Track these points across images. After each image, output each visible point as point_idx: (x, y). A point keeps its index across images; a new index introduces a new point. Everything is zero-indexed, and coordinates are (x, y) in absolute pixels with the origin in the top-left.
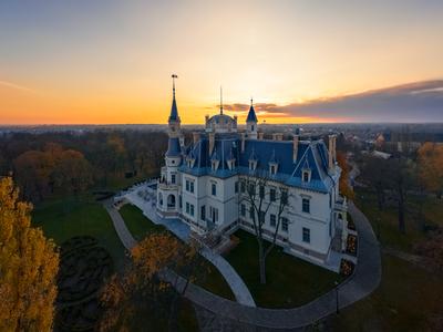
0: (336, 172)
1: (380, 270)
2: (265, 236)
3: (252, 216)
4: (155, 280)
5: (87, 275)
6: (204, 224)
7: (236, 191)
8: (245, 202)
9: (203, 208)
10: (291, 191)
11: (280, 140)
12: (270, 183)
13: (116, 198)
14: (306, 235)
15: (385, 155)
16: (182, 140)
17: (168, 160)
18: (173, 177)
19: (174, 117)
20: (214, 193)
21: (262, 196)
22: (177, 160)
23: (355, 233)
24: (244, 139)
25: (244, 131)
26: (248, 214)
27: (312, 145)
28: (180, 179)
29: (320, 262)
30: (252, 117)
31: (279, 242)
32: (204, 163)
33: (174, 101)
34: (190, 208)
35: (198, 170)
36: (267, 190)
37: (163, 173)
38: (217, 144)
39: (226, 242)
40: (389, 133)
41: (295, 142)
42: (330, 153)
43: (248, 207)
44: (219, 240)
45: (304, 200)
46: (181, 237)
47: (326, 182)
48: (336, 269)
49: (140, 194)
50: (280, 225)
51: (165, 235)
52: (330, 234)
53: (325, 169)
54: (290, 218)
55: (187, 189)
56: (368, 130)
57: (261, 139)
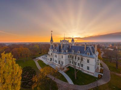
0: (97, 53)
1: (110, 77)
2: (76, 68)
3: (73, 63)
4: (46, 77)
5: (29, 75)
6: (60, 65)
7: (68, 57)
8: (71, 60)
9: (59, 61)
10: (84, 58)
11: (81, 46)
12: (78, 56)
13: (37, 59)
14: (88, 68)
15: (112, 50)
16: (54, 46)
17: (50, 50)
18: (51, 54)
19: (52, 40)
20: (62, 58)
21: (76, 59)
22: (52, 50)
23: (103, 68)
24: (71, 45)
25: (71, 44)
26: (72, 63)
27: (90, 47)
28: (53, 55)
29: (92, 75)
30: (73, 40)
31: (80, 69)
32: (60, 51)
33: (52, 37)
34: (56, 61)
35: (58, 52)
36: (77, 57)
37: (49, 53)
38: (63, 47)
39: (66, 69)
40: (113, 44)
41: (85, 46)
42: (95, 49)
43: (72, 61)
44: (64, 69)
45: (88, 60)
46: (53, 68)
47: (94, 56)
48: (97, 77)
49: (43, 58)
50: (81, 66)
51: (49, 67)
52: (95, 68)
53: (94, 52)
54: (83, 64)
55: (55, 57)
56: (107, 43)
57: (75, 45)
